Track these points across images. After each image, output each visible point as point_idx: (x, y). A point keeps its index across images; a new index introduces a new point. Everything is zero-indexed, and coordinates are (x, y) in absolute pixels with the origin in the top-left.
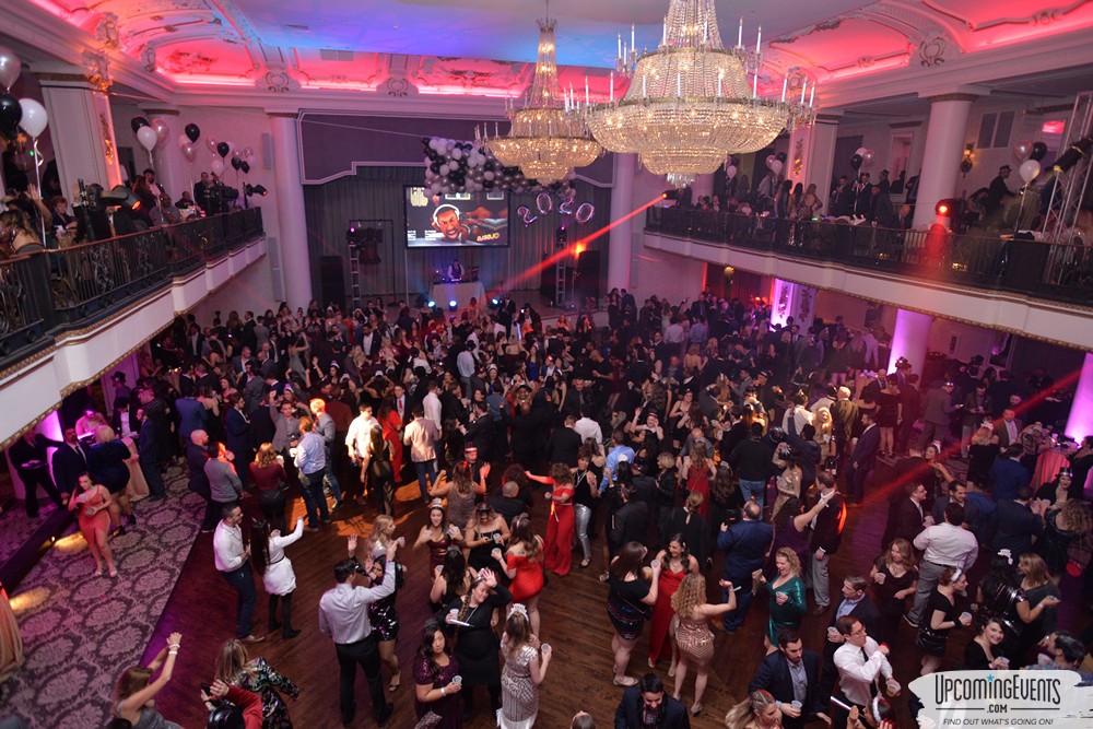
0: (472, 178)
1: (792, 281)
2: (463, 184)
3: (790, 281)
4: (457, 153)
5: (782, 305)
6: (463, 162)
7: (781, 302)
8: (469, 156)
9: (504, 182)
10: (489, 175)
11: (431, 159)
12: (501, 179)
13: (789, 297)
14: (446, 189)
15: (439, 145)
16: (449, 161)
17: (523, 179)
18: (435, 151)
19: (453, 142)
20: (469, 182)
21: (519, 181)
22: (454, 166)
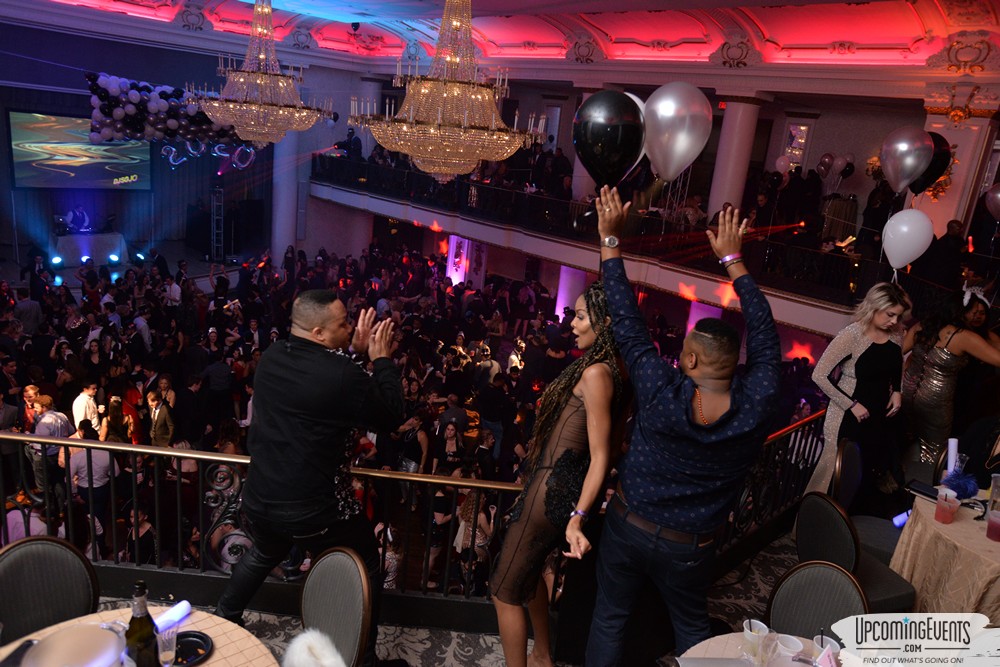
0: (153, 125)
1: (468, 238)
2: (142, 130)
3: (464, 237)
4: (135, 96)
5: (457, 260)
6: (142, 106)
7: (456, 257)
8: (149, 100)
9: (189, 132)
10: (172, 123)
11: (101, 98)
12: (186, 128)
13: (464, 252)
14: (120, 135)
15: (112, 83)
16: (125, 104)
17: (211, 130)
18: (105, 91)
19: (128, 82)
20: (149, 129)
21: (206, 132)
22: (131, 109)
